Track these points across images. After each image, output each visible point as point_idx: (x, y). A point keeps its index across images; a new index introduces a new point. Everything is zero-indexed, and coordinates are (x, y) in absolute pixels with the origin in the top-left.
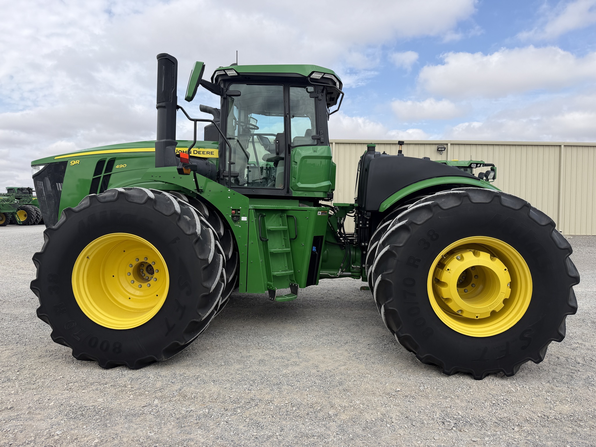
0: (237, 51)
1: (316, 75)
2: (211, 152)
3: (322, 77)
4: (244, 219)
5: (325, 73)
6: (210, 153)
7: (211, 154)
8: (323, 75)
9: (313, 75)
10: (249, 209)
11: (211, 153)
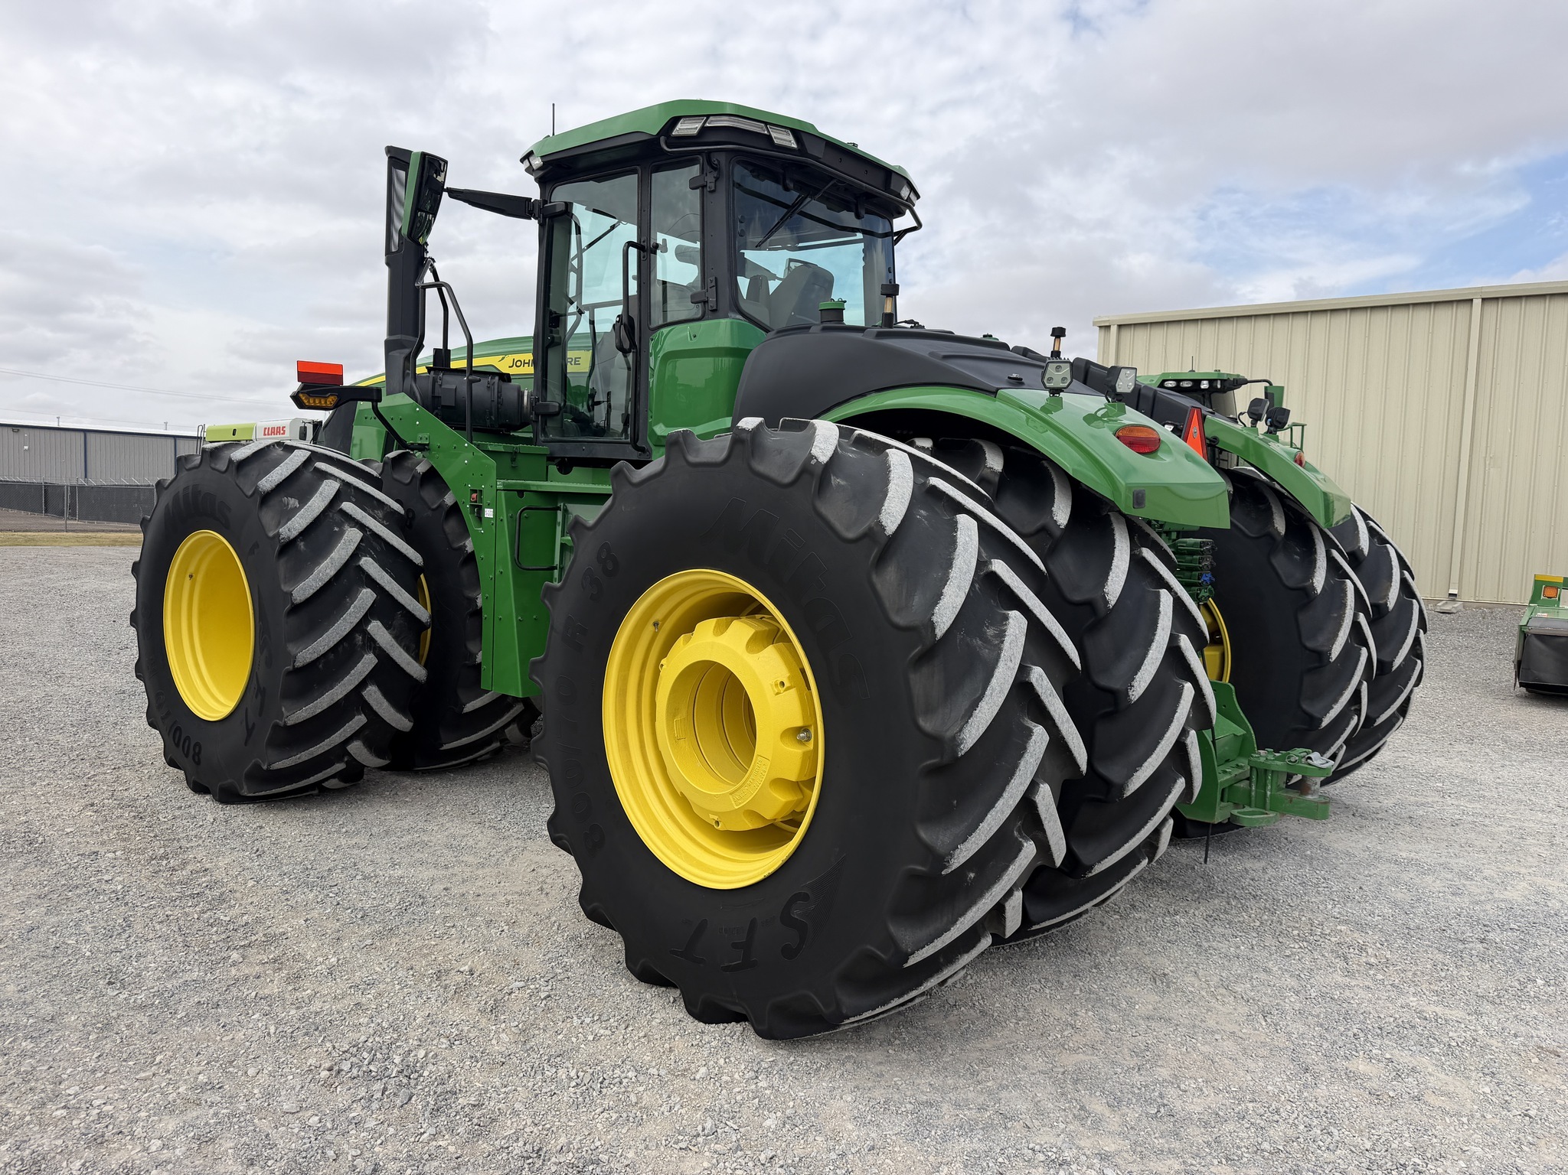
0: (554, 105)
1: (685, 126)
2: (575, 358)
3: (704, 130)
4: (489, 513)
5: (708, 116)
6: (573, 363)
7: (575, 364)
8: (705, 123)
9: (679, 126)
10: (497, 490)
11: (575, 361)
